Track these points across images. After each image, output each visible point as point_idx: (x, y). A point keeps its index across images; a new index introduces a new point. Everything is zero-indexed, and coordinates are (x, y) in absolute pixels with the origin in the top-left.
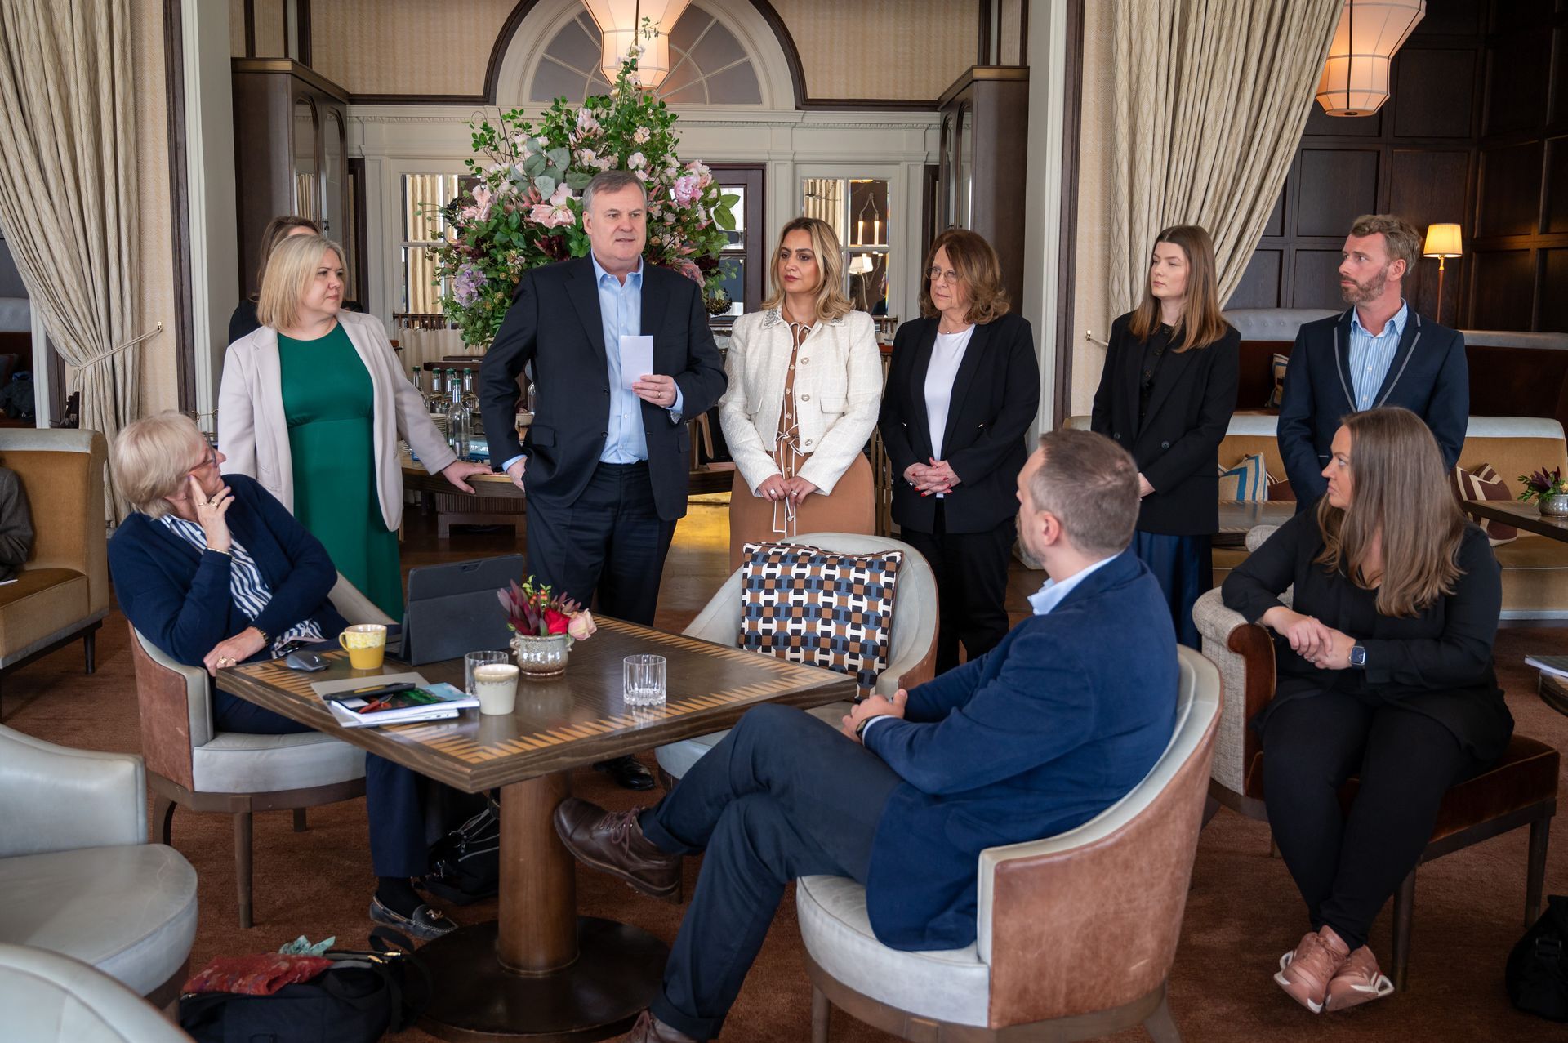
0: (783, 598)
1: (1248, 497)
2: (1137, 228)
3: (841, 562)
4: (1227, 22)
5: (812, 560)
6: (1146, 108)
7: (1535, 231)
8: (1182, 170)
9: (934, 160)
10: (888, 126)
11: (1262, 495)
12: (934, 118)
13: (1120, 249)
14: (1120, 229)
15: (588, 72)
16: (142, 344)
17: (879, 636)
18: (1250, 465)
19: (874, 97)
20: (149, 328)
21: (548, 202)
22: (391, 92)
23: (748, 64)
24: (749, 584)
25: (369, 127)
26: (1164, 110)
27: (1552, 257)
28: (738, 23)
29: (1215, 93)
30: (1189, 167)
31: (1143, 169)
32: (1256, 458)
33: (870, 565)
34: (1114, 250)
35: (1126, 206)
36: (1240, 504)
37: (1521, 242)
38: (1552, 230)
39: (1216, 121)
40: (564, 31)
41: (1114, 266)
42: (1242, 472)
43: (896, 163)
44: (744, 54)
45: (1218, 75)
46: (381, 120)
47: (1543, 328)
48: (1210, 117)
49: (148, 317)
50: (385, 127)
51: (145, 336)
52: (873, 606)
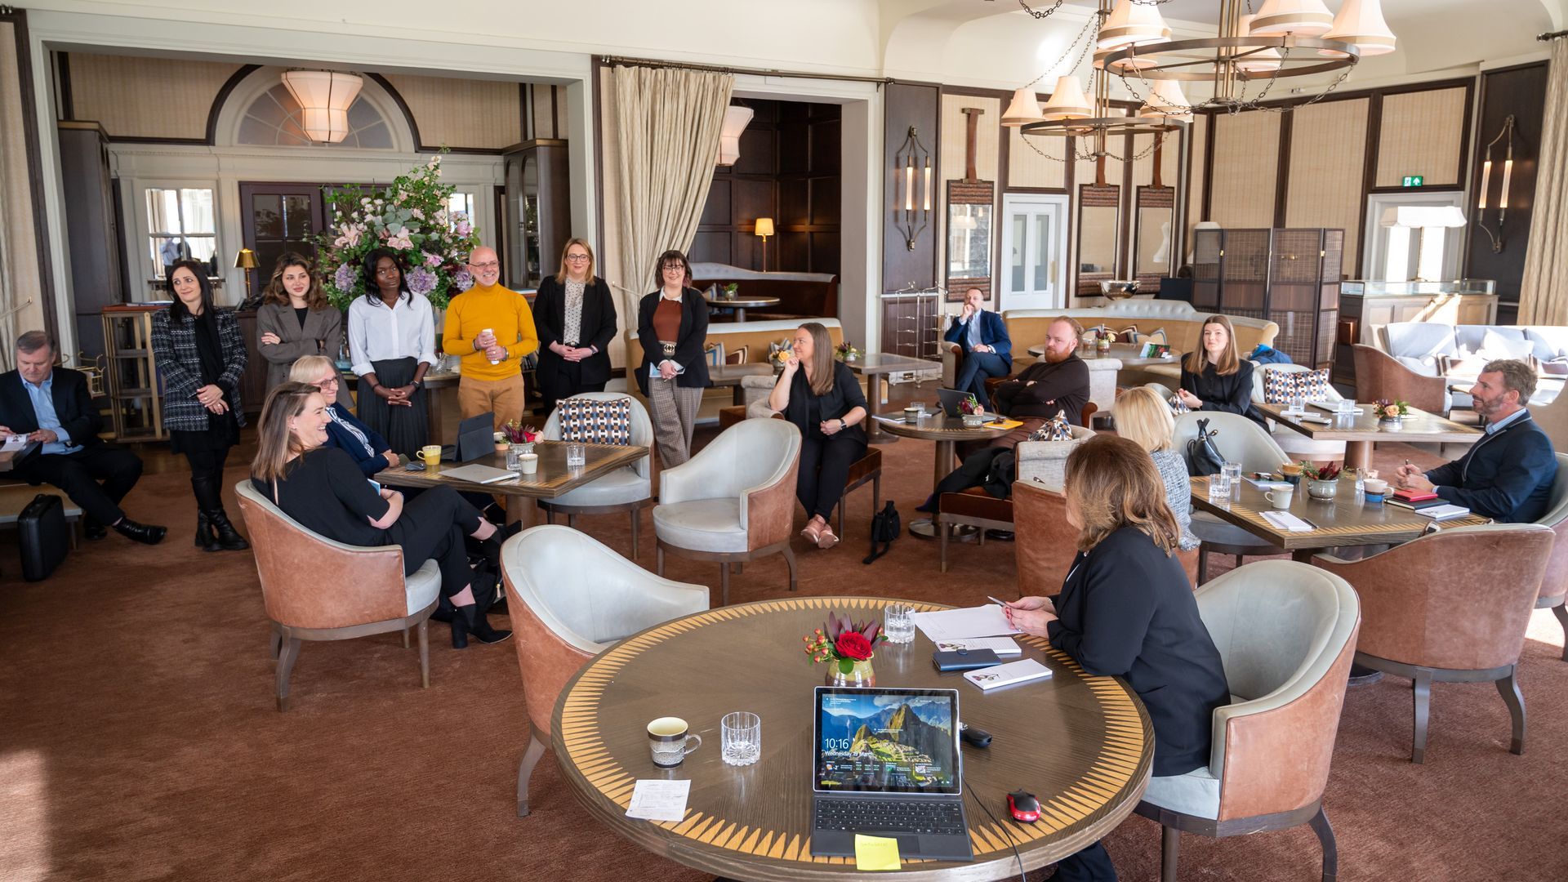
0: (582, 422)
1: (718, 364)
2: (636, 229)
3: (605, 405)
4: (674, 125)
5: (591, 405)
6: (637, 167)
7: (807, 221)
8: (657, 199)
9: (501, 182)
10: (472, 163)
11: (723, 362)
12: (499, 159)
13: (628, 238)
14: (628, 229)
15: (278, 126)
16: (17, 312)
17: (627, 435)
18: (718, 348)
19: (472, 147)
20: (21, 301)
21: (395, 236)
22: (137, 135)
23: (383, 125)
24: (562, 418)
25: (121, 158)
26: (647, 168)
27: (815, 235)
28: (372, 97)
29: (670, 160)
30: (660, 197)
31: (637, 199)
32: (720, 345)
33: (618, 405)
34: (625, 240)
35: (630, 218)
36: (715, 367)
37: (800, 228)
38: (815, 222)
39: (671, 175)
40: (259, 99)
41: (626, 249)
42: (714, 352)
43: (477, 184)
44: (380, 118)
45: (671, 152)
46: (131, 153)
47: (815, 271)
48: (668, 173)
49: (19, 294)
50: (133, 158)
51: (19, 307)
52: (622, 422)
